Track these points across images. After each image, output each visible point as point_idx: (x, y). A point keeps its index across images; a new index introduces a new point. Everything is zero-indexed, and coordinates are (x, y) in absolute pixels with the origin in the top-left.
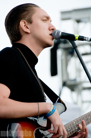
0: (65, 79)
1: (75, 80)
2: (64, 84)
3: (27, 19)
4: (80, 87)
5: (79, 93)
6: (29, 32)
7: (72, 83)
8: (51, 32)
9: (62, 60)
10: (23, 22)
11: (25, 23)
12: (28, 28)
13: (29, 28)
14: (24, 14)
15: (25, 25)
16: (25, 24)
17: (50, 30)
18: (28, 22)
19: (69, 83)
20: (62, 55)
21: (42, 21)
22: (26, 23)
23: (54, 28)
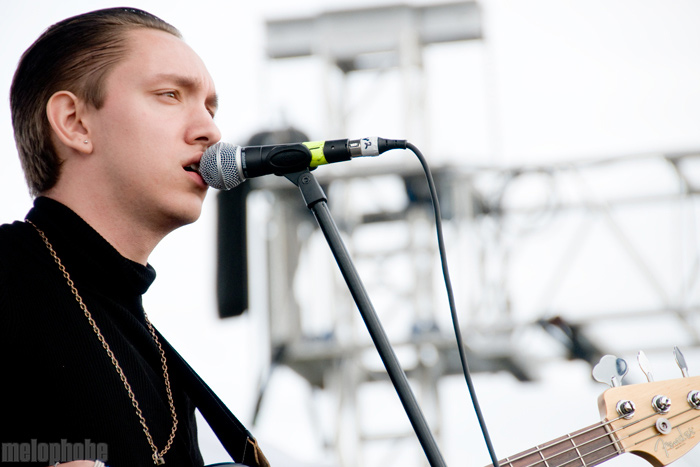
0: (283, 330)
1: (329, 337)
2: (280, 355)
3: (82, 84)
4: (352, 369)
5: (349, 397)
6: (87, 148)
7: (316, 350)
8: (192, 152)
9: (268, 244)
10: (64, 103)
11: (72, 104)
12: (85, 131)
13: (89, 130)
14: (78, 60)
15: (73, 115)
16: (71, 112)
17: (188, 142)
18: (86, 102)
19: (300, 350)
20: (271, 219)
21: (151, 98)
22: (79, 105)
23: (211, 135)
